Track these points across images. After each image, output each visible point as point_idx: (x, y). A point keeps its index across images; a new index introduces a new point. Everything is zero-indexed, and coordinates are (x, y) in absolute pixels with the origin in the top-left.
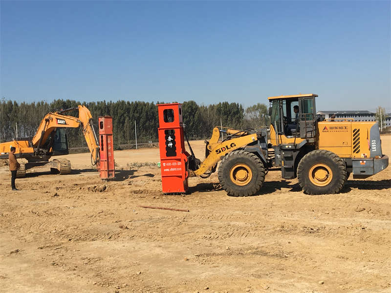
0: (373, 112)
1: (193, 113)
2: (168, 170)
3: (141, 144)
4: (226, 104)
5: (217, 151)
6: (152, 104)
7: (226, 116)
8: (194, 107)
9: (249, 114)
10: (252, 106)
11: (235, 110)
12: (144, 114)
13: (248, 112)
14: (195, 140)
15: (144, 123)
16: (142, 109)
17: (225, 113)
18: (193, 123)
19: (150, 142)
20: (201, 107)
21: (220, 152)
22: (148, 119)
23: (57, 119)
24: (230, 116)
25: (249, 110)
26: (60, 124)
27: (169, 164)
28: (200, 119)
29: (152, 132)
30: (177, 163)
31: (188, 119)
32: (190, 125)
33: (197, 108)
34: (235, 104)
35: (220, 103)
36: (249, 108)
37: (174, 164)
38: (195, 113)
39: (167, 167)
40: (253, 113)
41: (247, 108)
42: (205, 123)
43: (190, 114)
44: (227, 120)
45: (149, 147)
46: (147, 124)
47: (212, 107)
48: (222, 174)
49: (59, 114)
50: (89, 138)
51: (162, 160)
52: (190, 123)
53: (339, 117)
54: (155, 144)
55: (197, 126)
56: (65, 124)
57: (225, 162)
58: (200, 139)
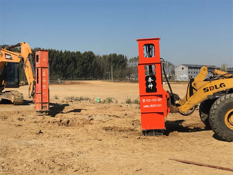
0: (219, 67)
1: (91, 60)
2: (148, 106)
3: (52, 81)
4: (115, 55)
5: (204, 89)
6: (61, 51)
7: (115, 64)
8: (92, 56)
9: (131, 63)
10: (134, 58)
11: (122, 60)
12: (55, 59)
13: (130, 62)
14: (92, 80)
15: (55, 66)
16: (53, 55)
17: (114, 62)
18: (91, 68)
19: (59, 80)
20: (97, 56)
21: (208, 90)
22: (57, 63)
23: (6, 54)
24: (117, 64)
25: (131, 60)
26: (7, 59)
27: (149, 100)
28: (96, 65)
29: (60, 72)
30: (157, 99)
31: (87, 64)
32: (89, 69)
33: (94, 57)
34: (121, 55)
35: (111, 54)
36: (131, 59)
37: (154, 100)
38: (92, 60)
39: (146, 103)
40: (134, 63)
41: (130, 59)
42: (99, 68)
43: (89, 61)
44: (115, 66)
45: (58, 83)
46: (57, 67)
47: (105, 57)
48: (217, 116)
49: (7, 50)
50: (28, 72)
51: (141, 96)
52: (88, 68)
53: (195, 69)
54: (63, 81)
55: (93, 70)
56: (11, 59)
57: (220, 104)
58: (95, 80)
